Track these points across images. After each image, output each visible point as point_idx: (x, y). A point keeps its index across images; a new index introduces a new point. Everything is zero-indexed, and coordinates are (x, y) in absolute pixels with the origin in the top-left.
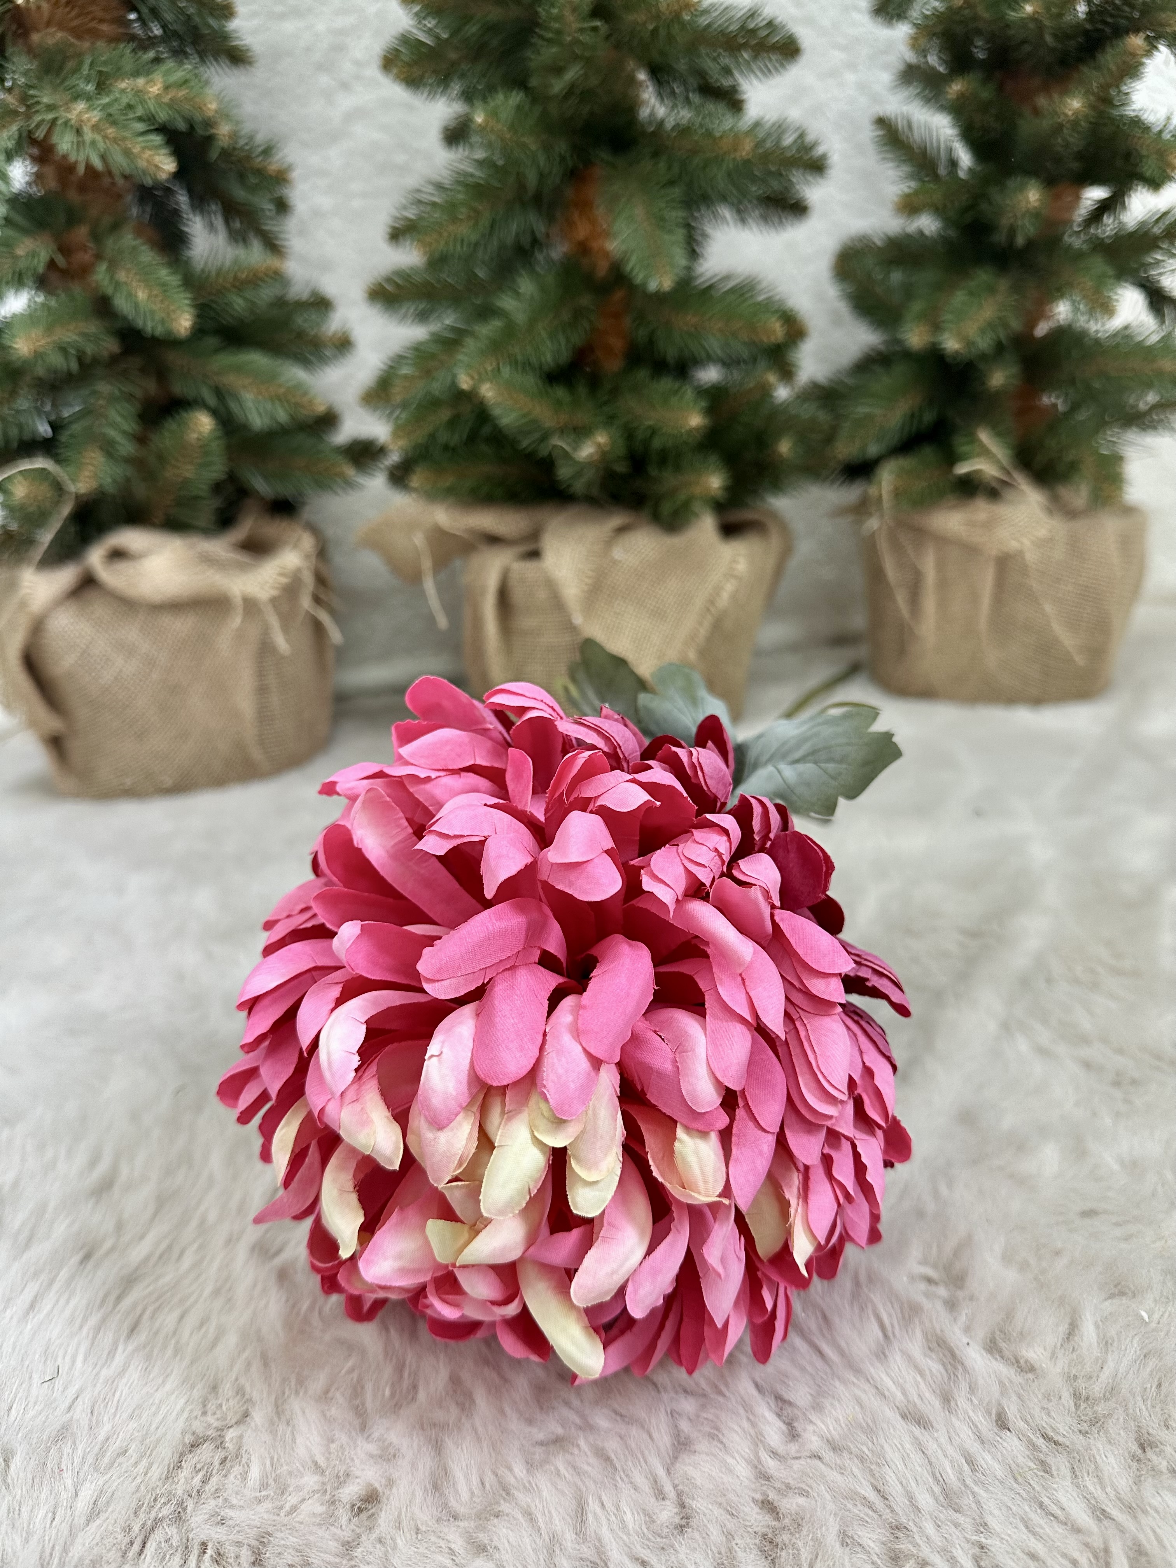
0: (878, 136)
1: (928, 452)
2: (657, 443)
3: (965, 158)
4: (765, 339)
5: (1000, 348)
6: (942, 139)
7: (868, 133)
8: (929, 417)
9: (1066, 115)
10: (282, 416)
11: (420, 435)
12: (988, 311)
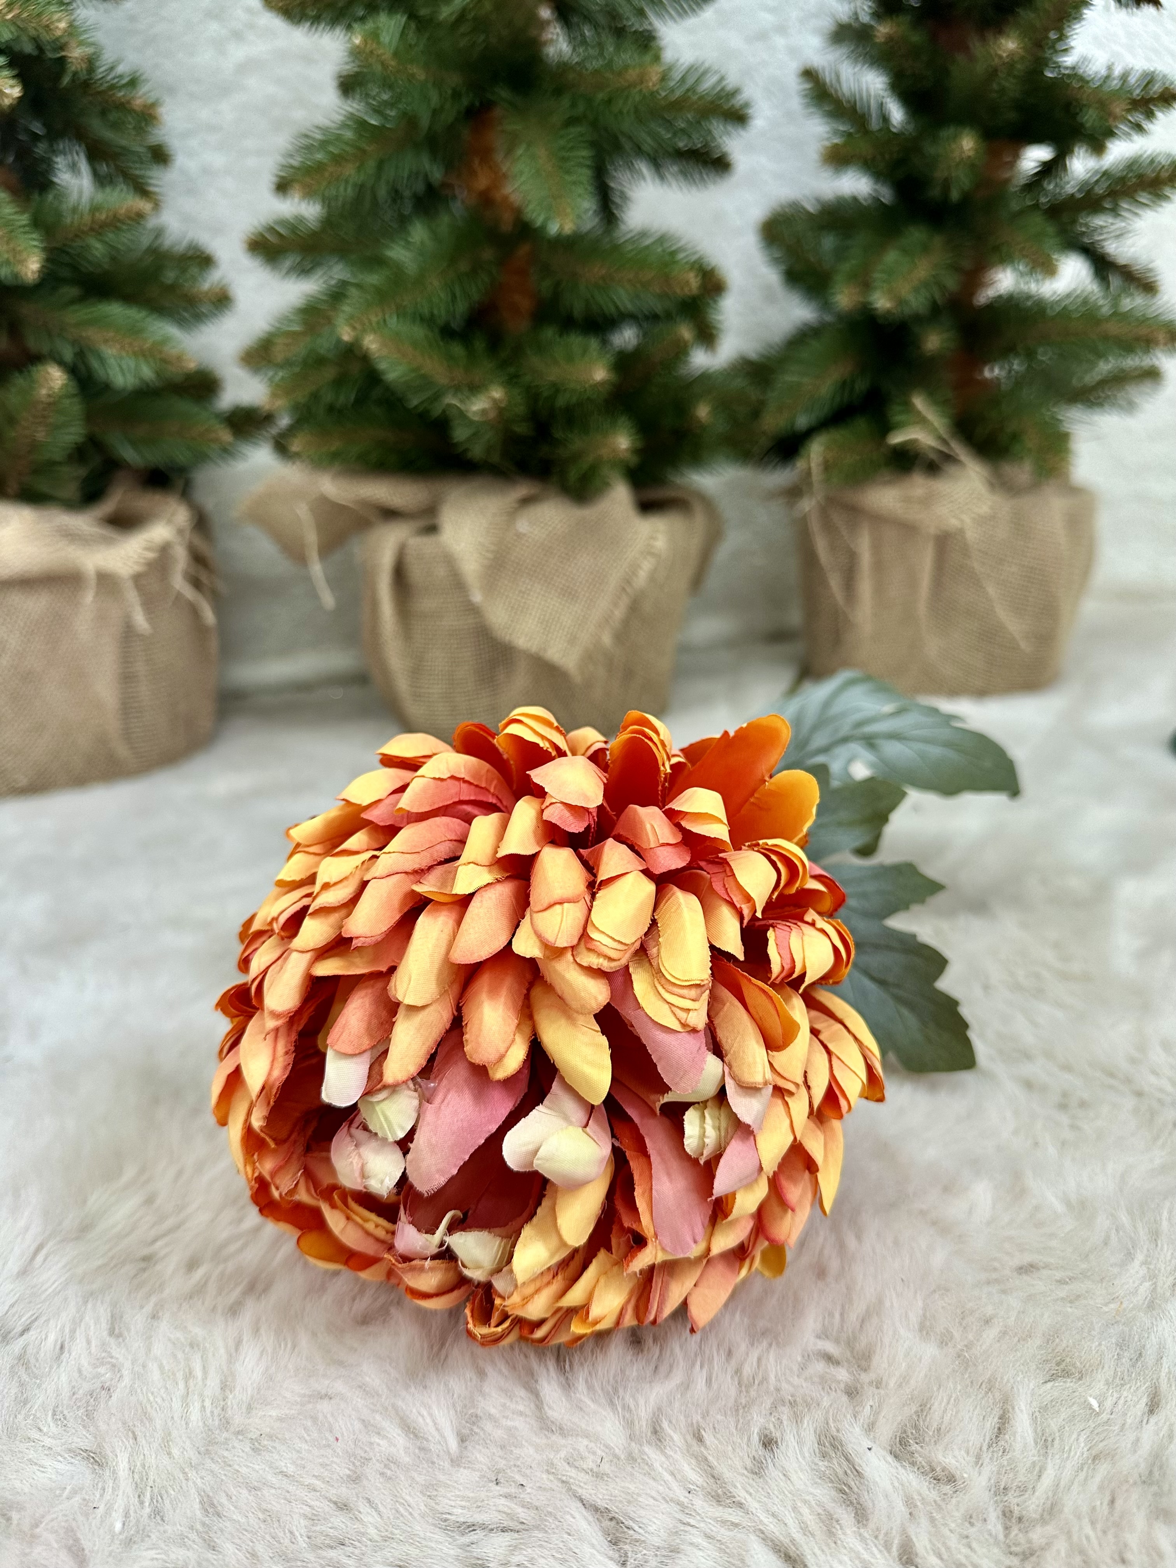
0: (805, 90)
1: (861, 424)
2: (561, 401)
3: (897, 114)
4: (678, 291)
5: (935, 312)
6: (872, 93)
7: (795, 86)
8: (862, 386)
9: (1000, 57)
10: (147, 372)
11: (301, 396)
12: (923, 270)
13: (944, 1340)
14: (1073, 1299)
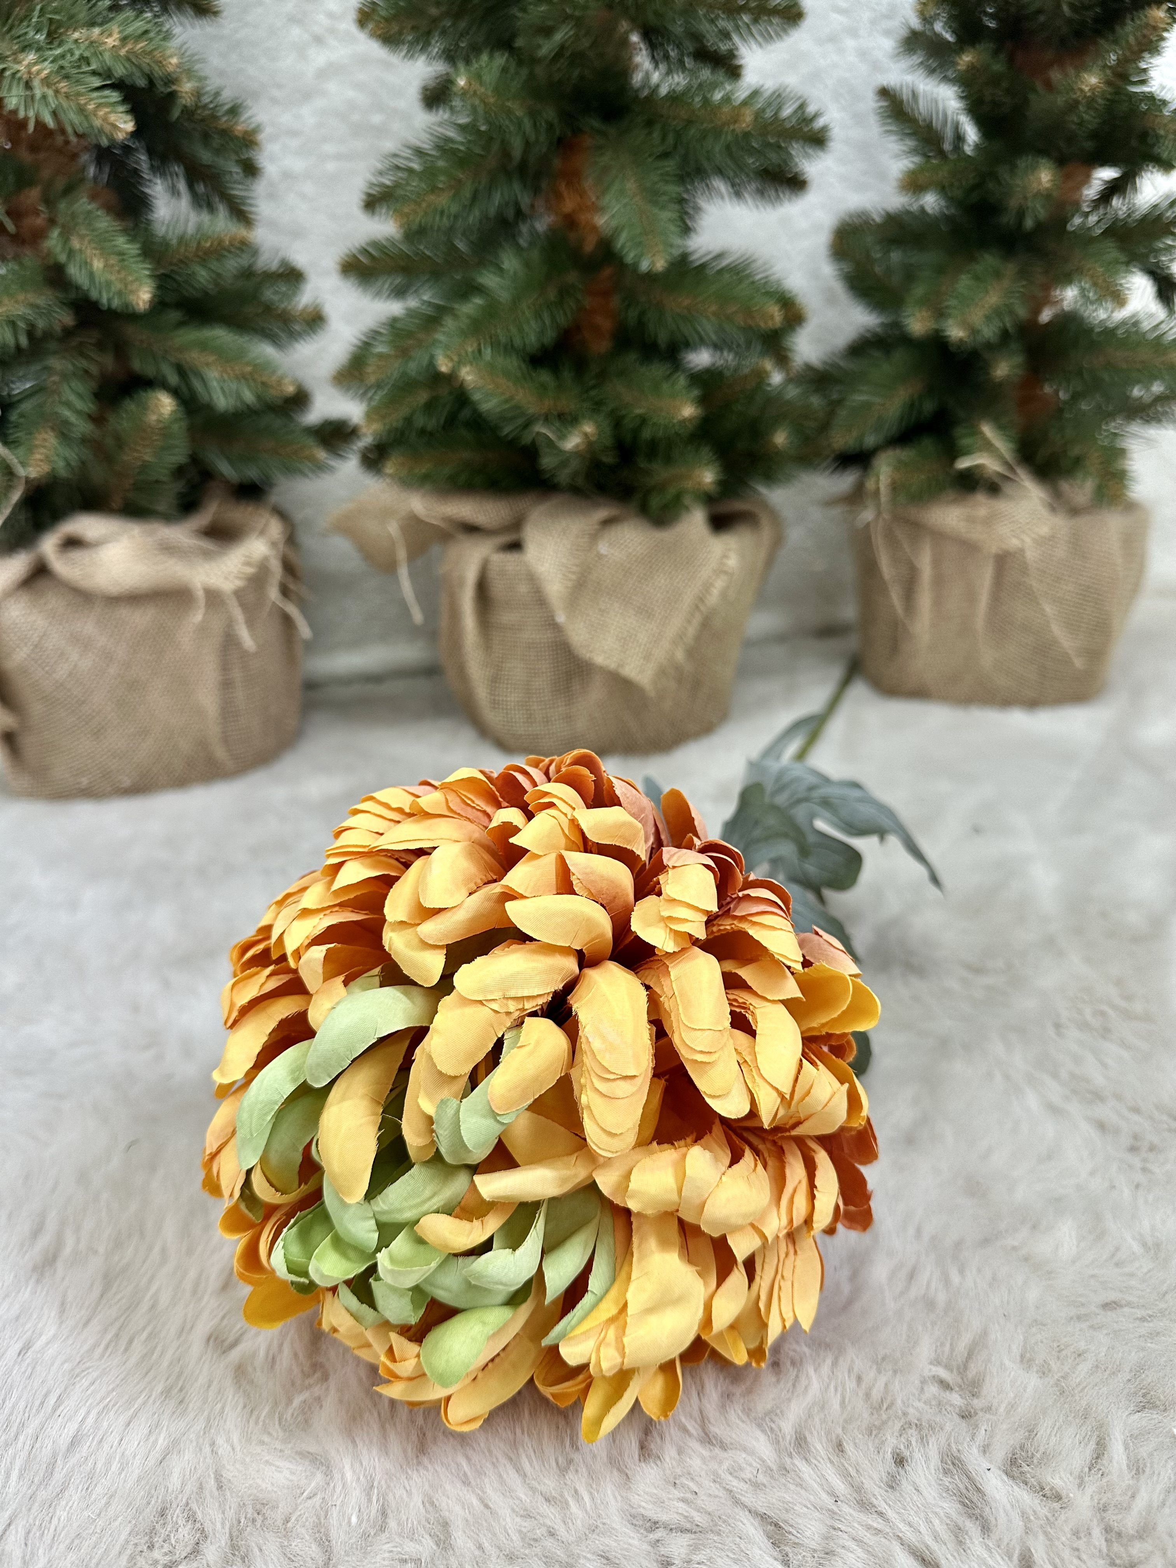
0: (881, 107)
1: (928, 444)
2: (646, 434)
3: (971, 134)
4: (762, 325)
5: (1005, 336)
6: (949, 113)
7: (871, 103)
8: (929, 407)
9: (1082, 90)
10: (249, 396)
11: (395, 419)
12: (994, 297)
13: (1044, 1372)
14: (1154, 1335)
